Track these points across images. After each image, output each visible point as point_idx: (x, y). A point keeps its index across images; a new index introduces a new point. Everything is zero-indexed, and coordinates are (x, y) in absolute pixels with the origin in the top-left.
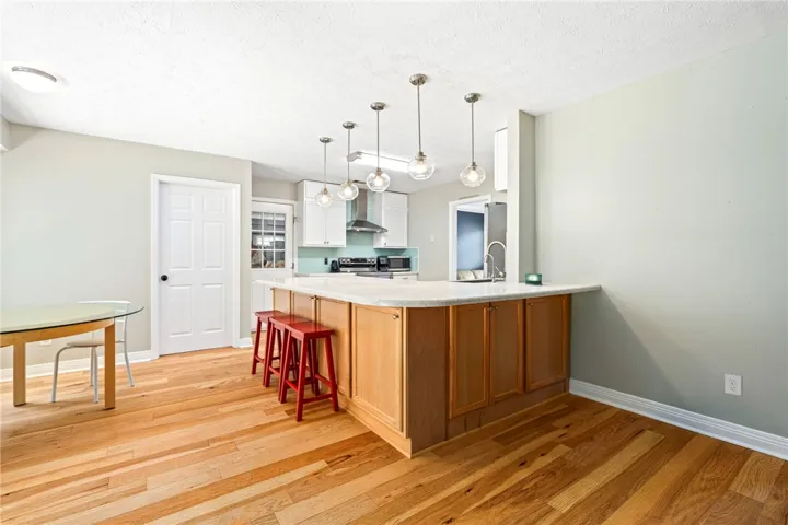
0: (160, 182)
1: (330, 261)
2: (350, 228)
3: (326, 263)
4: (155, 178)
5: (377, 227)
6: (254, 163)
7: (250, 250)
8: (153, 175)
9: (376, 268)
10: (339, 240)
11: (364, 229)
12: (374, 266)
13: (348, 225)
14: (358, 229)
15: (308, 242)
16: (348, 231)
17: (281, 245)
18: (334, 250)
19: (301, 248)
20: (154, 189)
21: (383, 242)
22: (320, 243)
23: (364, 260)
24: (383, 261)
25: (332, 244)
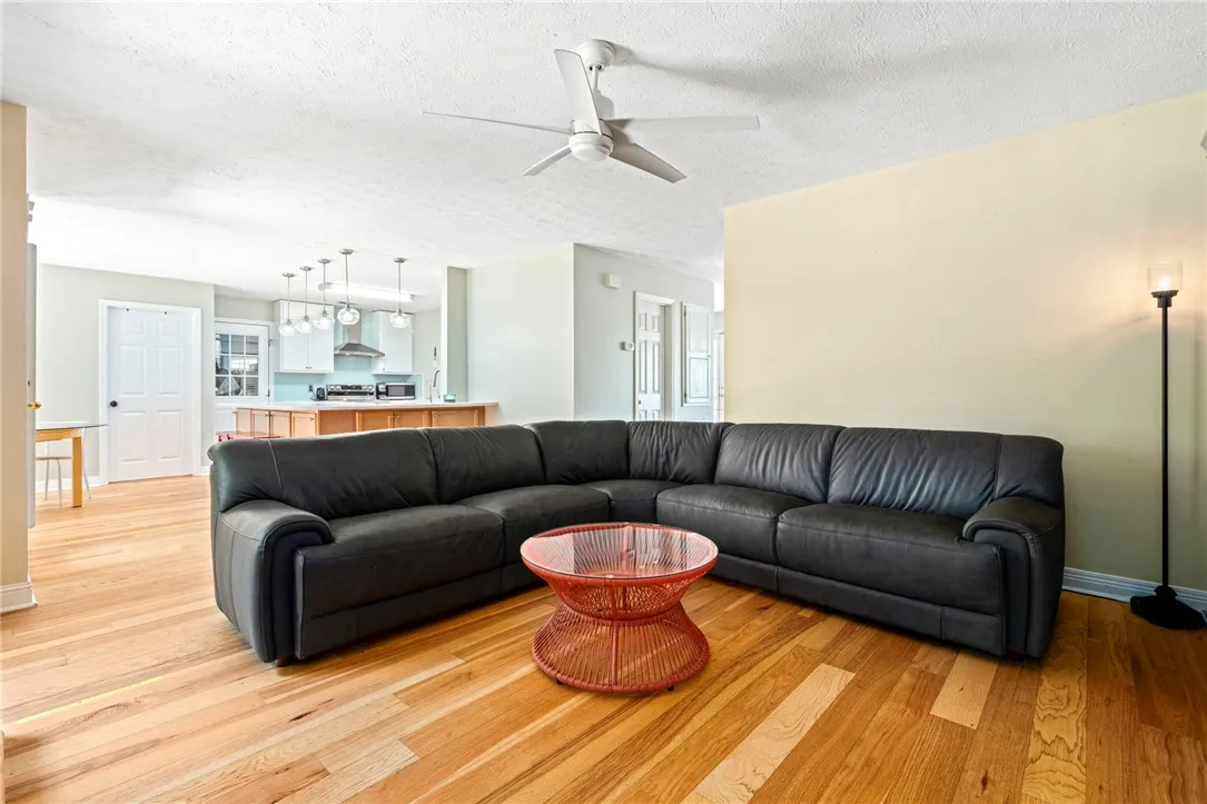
0: (110, 308)
1: (315, 388)
2: (337, 352)
3: (311, 390)
4: (103, 303)
5: (374, 351)
6: (216, 286)
7: (213, 375)
8: (101, 301)
9: (374, 396)
10: (327, 365)
11: (358, 353)
12: (372, 394)
13: (335, 349)
14: (348, 353)
15: (286, 367)
16: (335, 355)
17: (255, 370)
18: (322, 376)
19: (278, 374)
20: (102, 314)
21: (381, 367)
22: (300, 368)
23: (359, 387)
24: (382, 388)
25: (316, 369)
